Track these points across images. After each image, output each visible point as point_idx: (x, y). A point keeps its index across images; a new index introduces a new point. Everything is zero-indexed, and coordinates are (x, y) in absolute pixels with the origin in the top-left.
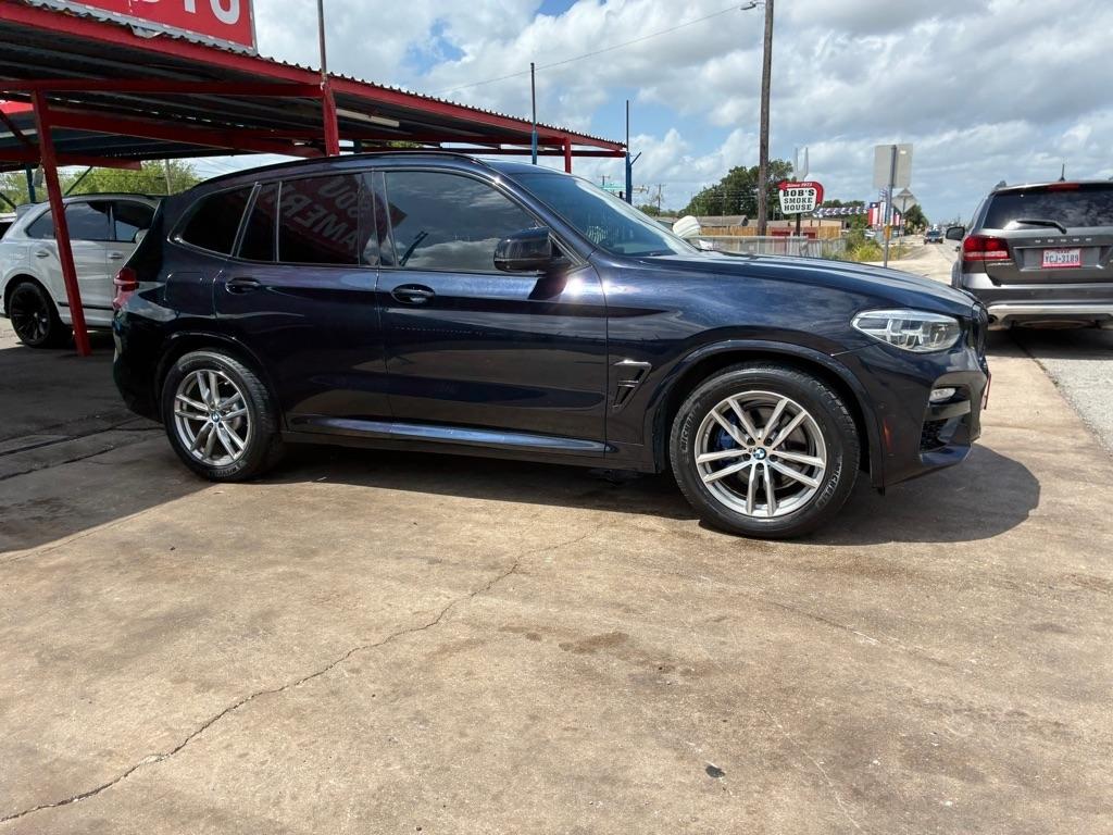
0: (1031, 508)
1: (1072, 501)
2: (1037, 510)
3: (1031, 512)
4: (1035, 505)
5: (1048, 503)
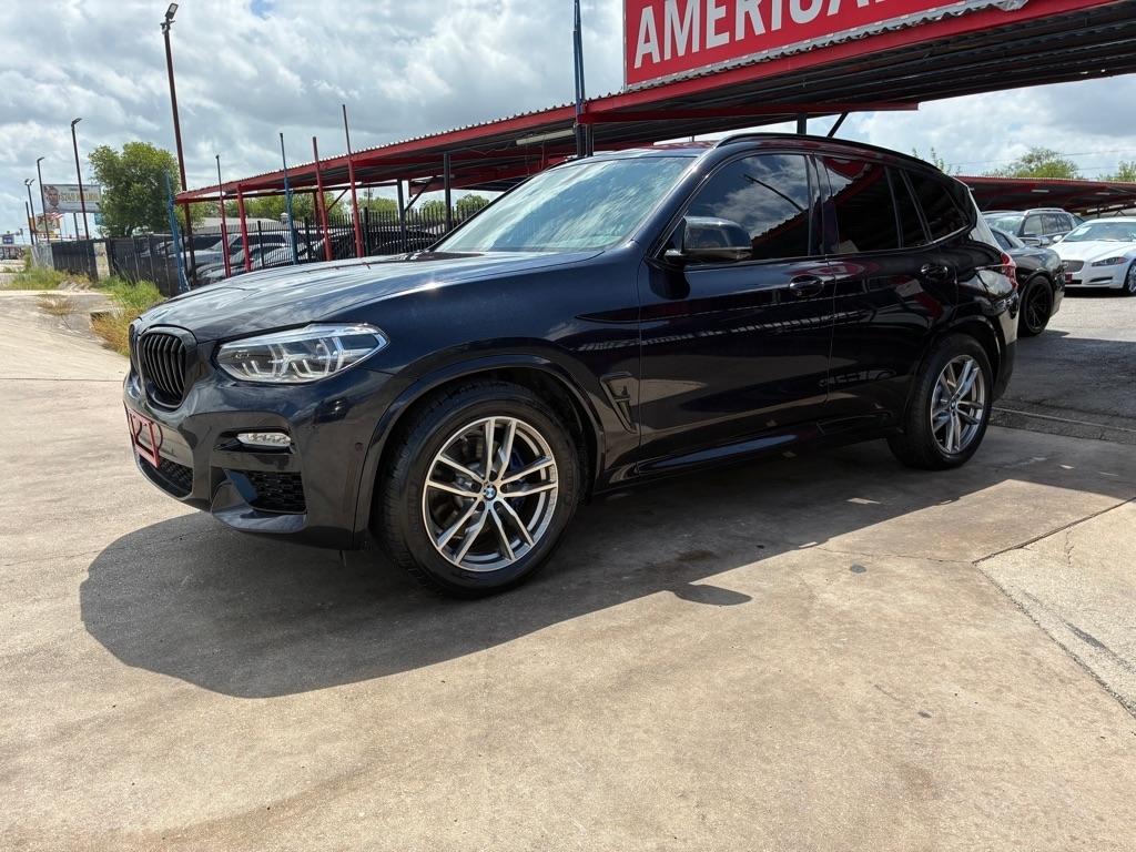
0: (87, 582)
1: (35, 608)
2: (79, 582)
3: (86, 576)
4: (84, 586)
5: (66, 594)
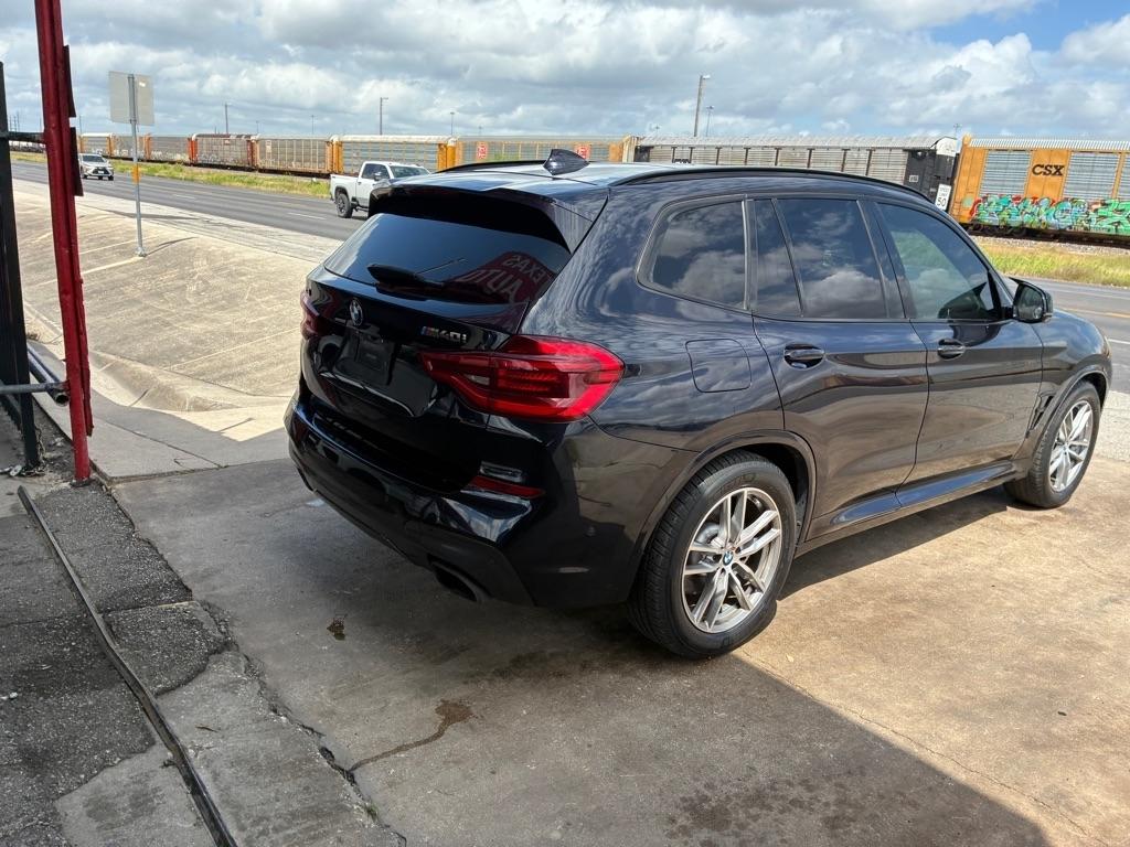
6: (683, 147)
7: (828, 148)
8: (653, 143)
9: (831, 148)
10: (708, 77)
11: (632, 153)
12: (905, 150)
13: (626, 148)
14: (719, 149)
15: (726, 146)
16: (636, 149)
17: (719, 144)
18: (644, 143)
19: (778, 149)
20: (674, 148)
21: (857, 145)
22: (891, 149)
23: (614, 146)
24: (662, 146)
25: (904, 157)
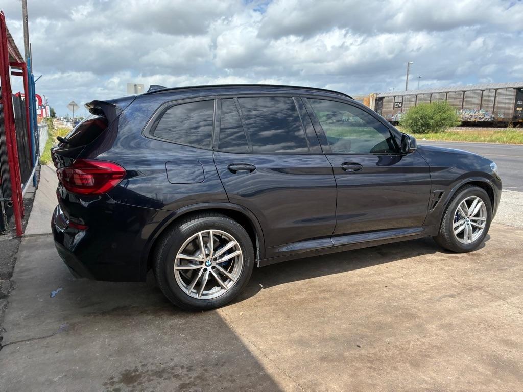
6: (399, 96)
7: (473, 91)
8: (384, 96)
9: (475, 90)
10: (412, 63)
11: (374, 101)
12: (514, 88)
13: (371, 99)
14: (417, 95)
15: (420, 94)
16: (376, 99)
17: (417, 93)
18: (380, 96)
19: (447, 93)
20: (394, 97)
21: (489, 88)
22: (507, 88)
23: (366, 99)
24: (388, 97)
25: (514, 92)
